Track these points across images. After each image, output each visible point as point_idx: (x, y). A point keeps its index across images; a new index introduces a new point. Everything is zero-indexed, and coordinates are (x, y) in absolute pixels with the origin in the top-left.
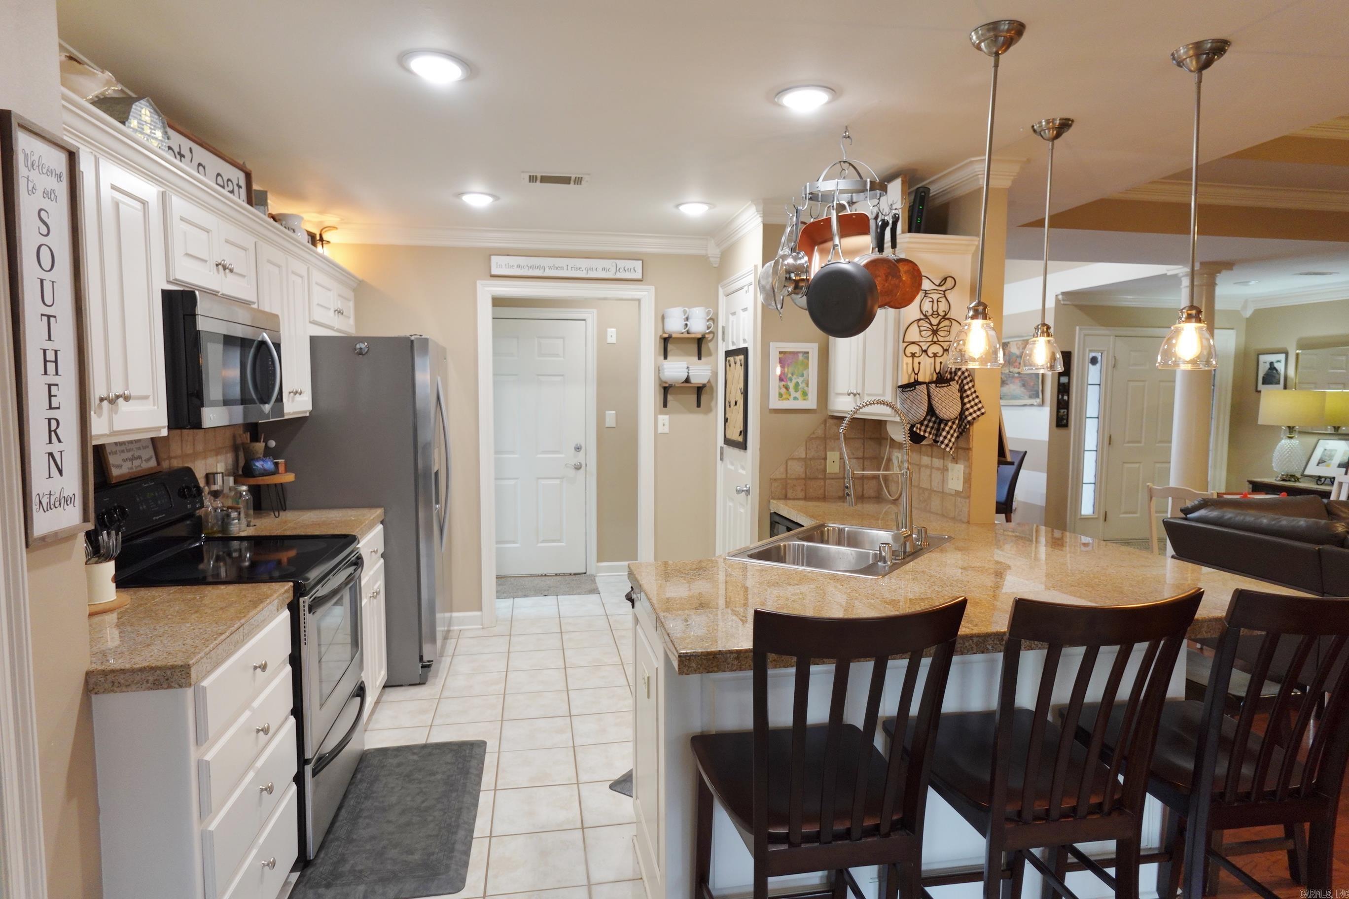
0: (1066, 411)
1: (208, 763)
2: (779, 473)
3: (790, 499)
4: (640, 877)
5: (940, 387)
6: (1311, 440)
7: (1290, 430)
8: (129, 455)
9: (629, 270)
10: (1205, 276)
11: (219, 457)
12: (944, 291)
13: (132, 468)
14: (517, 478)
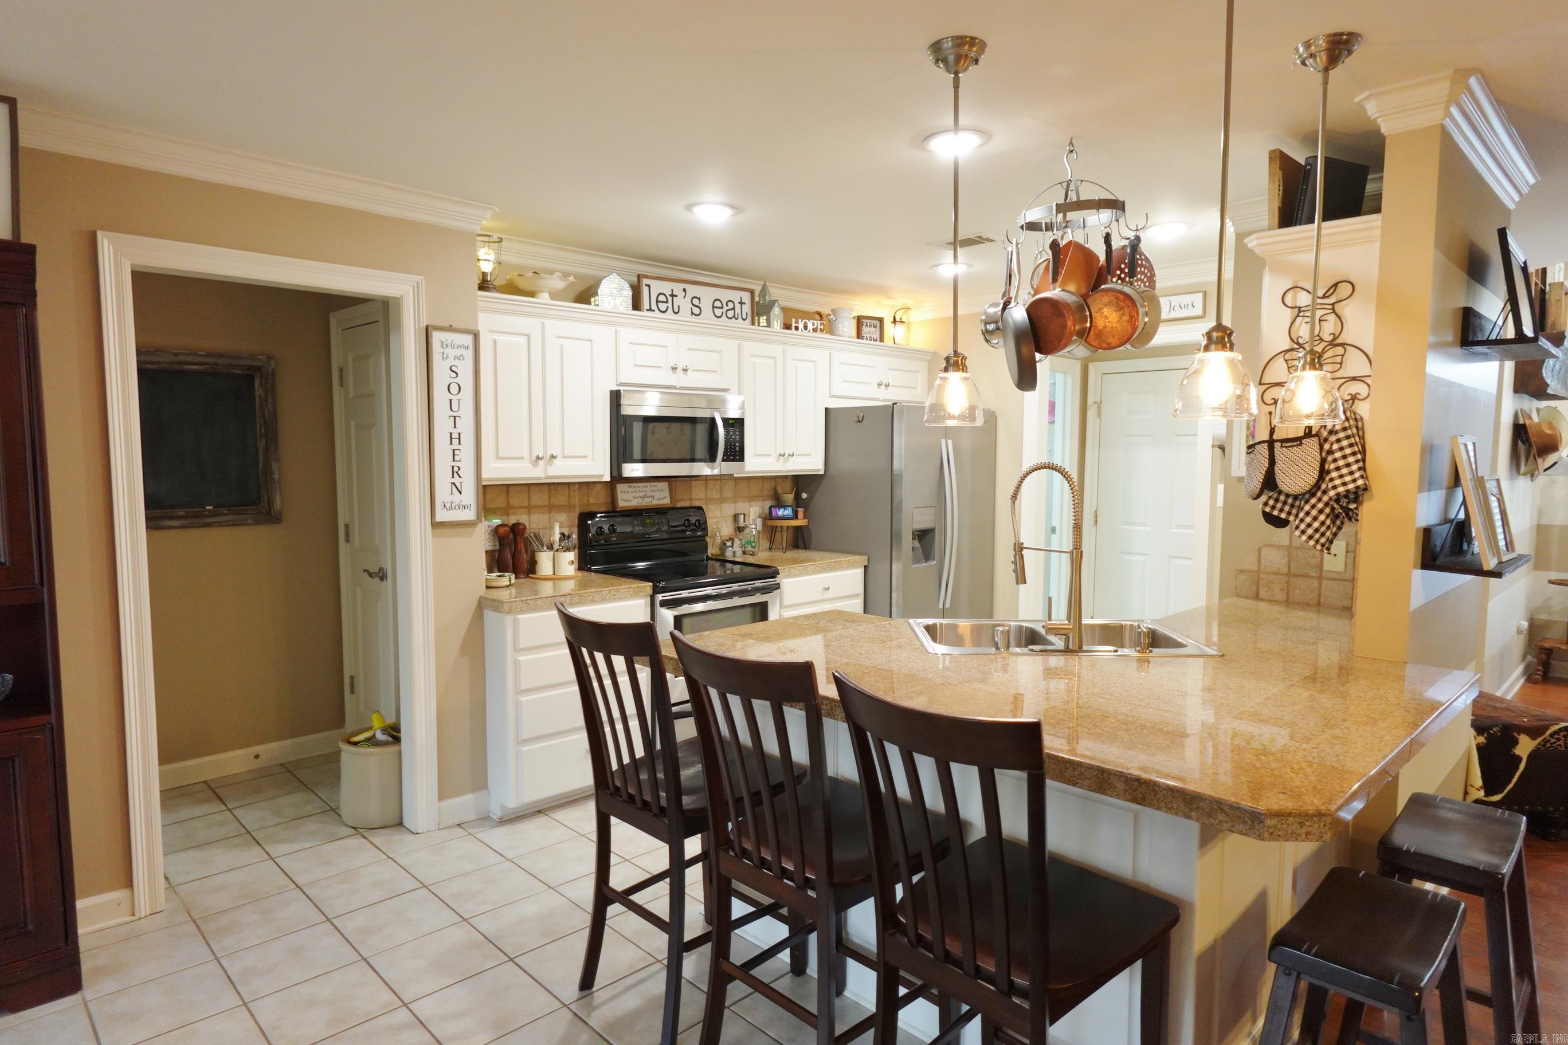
2: (1249, 562)
3: (1263, 600)
5: (1287, 447)
8: (642, 494)
9: (1186, 306)
11: (753, 503)
12: (1333, 304)
13: (641, 503)
14: (1147, 555)
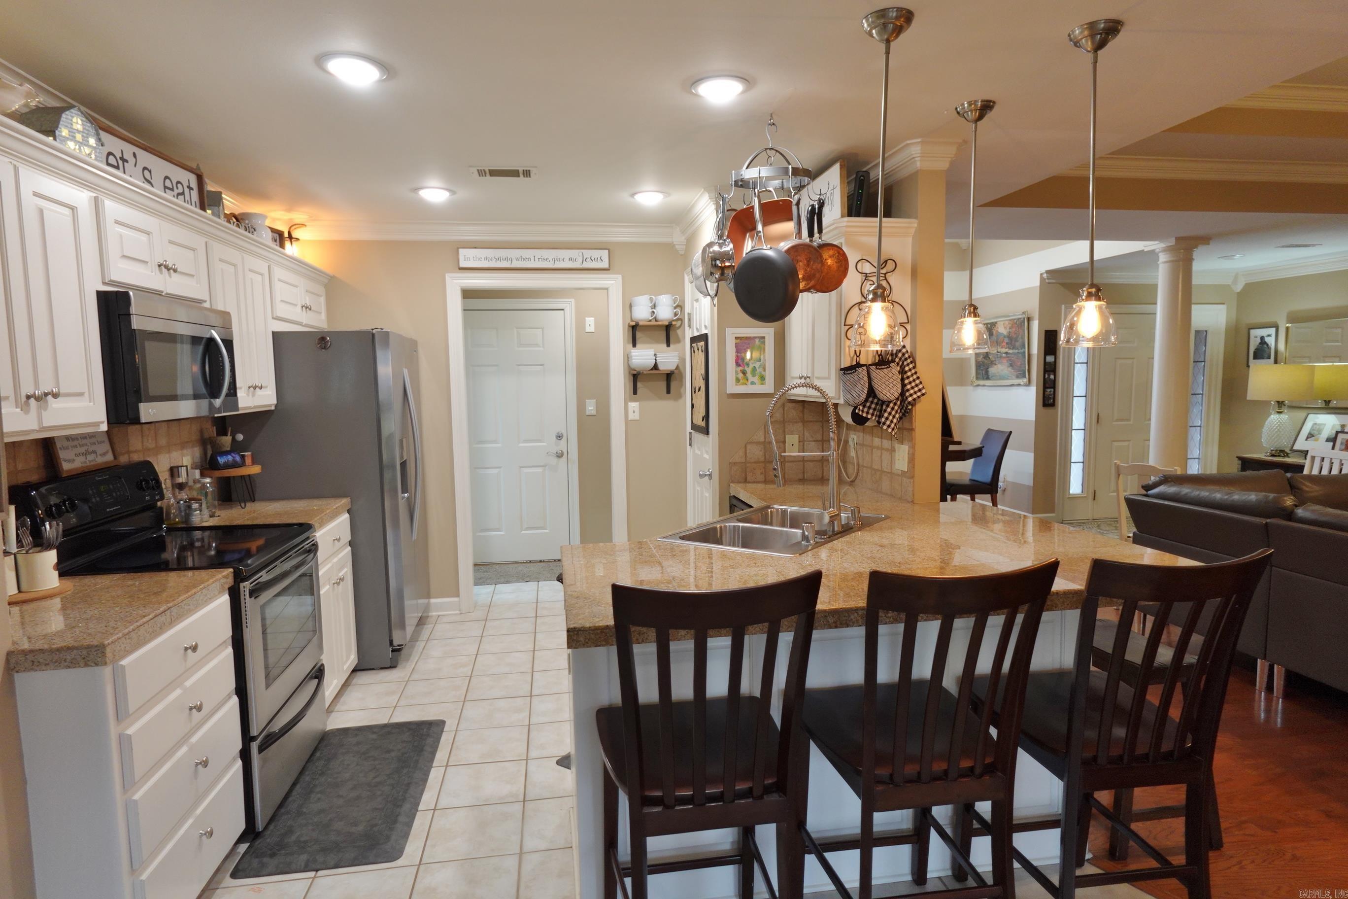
0: (1052, 390)
1: (130, 736)
2: (738, 457)
3: (749, 482)
4: (570, 846)
5: (880, 369)
6: (1301, 414)
7: (1279, 405)
8: (83, 450)
9: (596, 260)
10: (1182, 251)
11: (185, 451)
12: (885, 274)
13: (85, 462)
14: (500, 467)
